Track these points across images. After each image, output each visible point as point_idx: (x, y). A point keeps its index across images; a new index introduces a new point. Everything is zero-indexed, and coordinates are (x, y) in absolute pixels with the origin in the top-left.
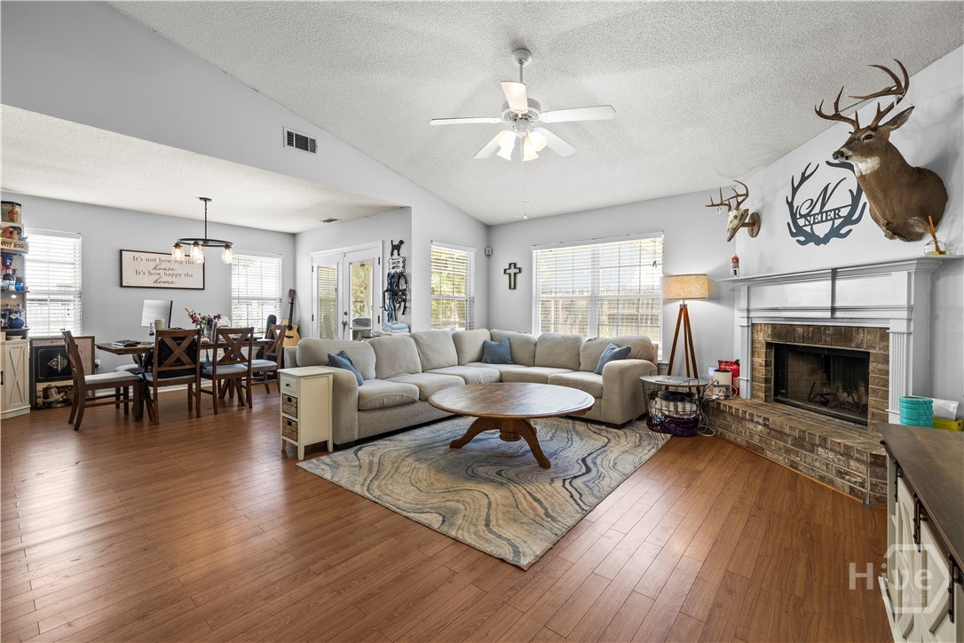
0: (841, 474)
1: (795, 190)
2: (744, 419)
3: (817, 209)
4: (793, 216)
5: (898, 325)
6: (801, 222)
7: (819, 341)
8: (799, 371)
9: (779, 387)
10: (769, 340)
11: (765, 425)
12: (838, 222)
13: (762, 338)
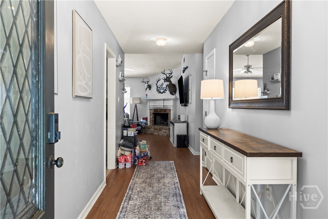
0: (165, 133)
1: (157, 82)
2: (150, 128)
3: (161, 87)
4: (157, 87)
5: (172, 109)
6: (159, 89)
7: (162, 112)
8: (158, 118)
9: (155, 122)
10: (153, 112)
11: (154, 128)
12: (164, 90)
13: (152, 112)
